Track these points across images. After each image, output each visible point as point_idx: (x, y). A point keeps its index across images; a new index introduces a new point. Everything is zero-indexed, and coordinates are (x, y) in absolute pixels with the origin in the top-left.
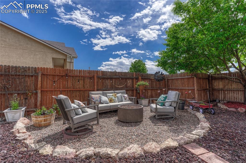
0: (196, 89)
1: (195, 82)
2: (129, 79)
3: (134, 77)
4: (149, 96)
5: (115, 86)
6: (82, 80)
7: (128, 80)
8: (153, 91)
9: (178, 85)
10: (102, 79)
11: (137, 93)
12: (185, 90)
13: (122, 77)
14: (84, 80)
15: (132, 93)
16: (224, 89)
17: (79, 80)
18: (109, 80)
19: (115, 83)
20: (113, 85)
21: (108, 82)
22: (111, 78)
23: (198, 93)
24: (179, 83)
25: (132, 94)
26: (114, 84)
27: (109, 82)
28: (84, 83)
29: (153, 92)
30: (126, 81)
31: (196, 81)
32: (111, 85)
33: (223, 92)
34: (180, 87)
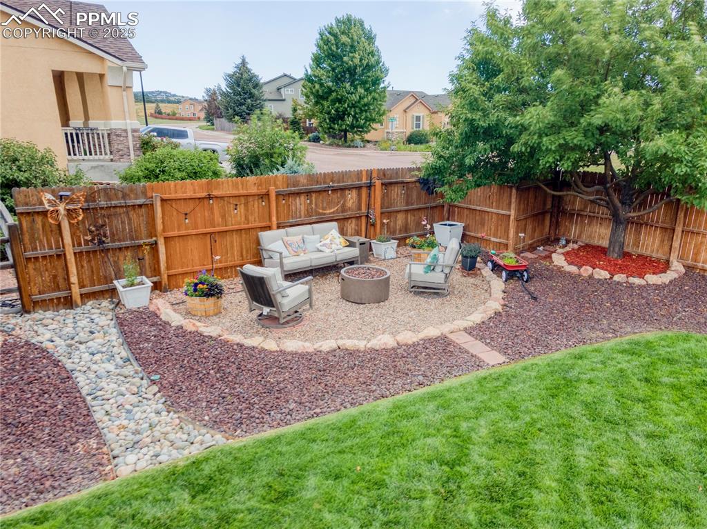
0: (512, 218)
1: (513, 200)
2: (350, 188)
3: (363, 182)
4: (398, 227)
5: (316, 211)
6: (242, 205)
7: (347, 192)
8: (409, 215)
9: (475, 198)
10: (287, 198)
11: (369, 224)
12: (490, 214)
13: (333, 187)
14: (246, 204)
15: (357, 226)
16: (582, 213)
17: (236, 205)
18: (302, 197)
19: (316, 205)
20: (312, 209)
21: (300, 204)
22: (309, 192)
23: (517, 226)
24: (479, 194)
25: (356, 228)
26: (313, 206)
27: (303, 202)
28: (247, 210)
29: (409, 218)
30: (344, 197)
31: (515, 196)
32: (307, 210)
33: (581, 220)
34: (479, 206)
